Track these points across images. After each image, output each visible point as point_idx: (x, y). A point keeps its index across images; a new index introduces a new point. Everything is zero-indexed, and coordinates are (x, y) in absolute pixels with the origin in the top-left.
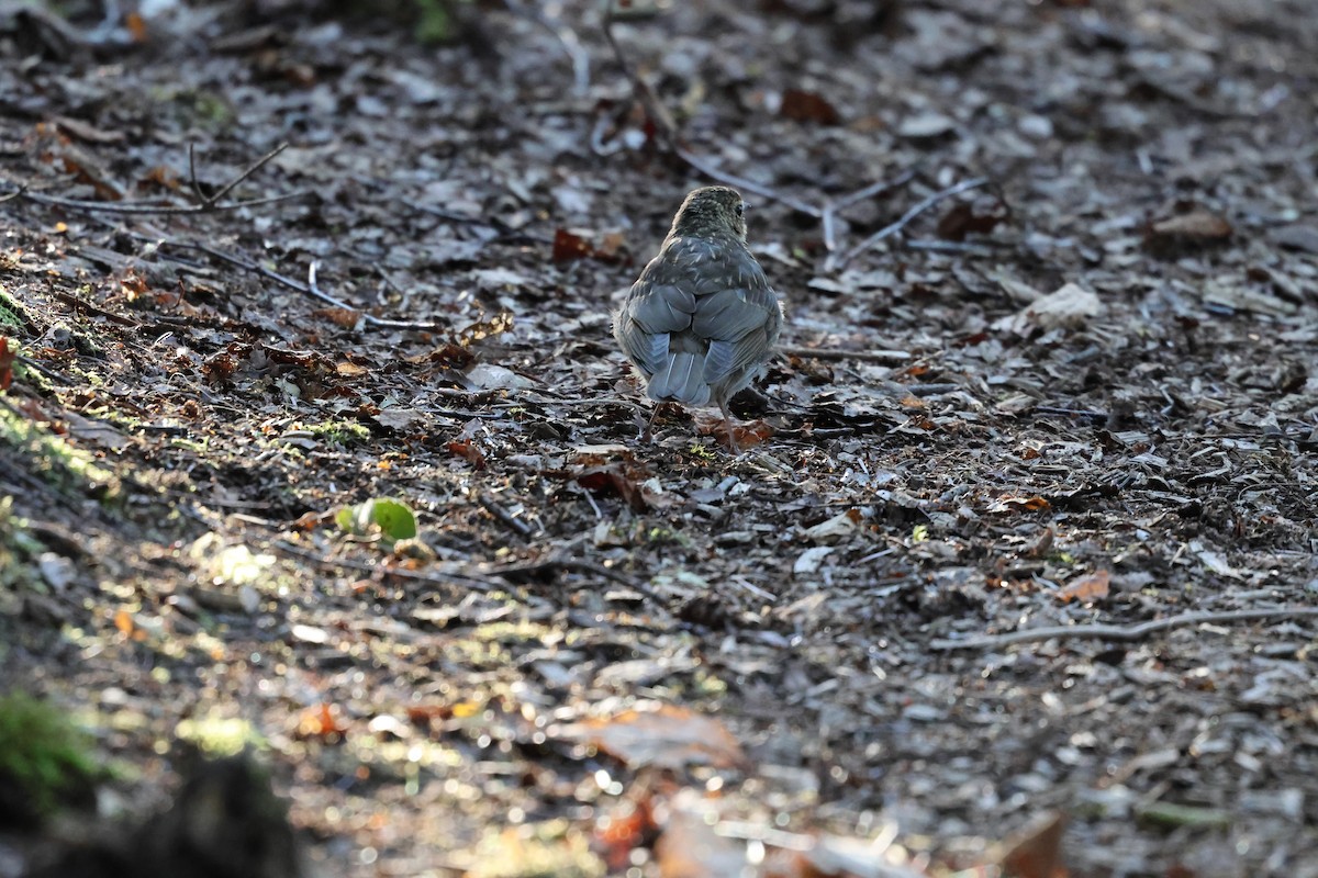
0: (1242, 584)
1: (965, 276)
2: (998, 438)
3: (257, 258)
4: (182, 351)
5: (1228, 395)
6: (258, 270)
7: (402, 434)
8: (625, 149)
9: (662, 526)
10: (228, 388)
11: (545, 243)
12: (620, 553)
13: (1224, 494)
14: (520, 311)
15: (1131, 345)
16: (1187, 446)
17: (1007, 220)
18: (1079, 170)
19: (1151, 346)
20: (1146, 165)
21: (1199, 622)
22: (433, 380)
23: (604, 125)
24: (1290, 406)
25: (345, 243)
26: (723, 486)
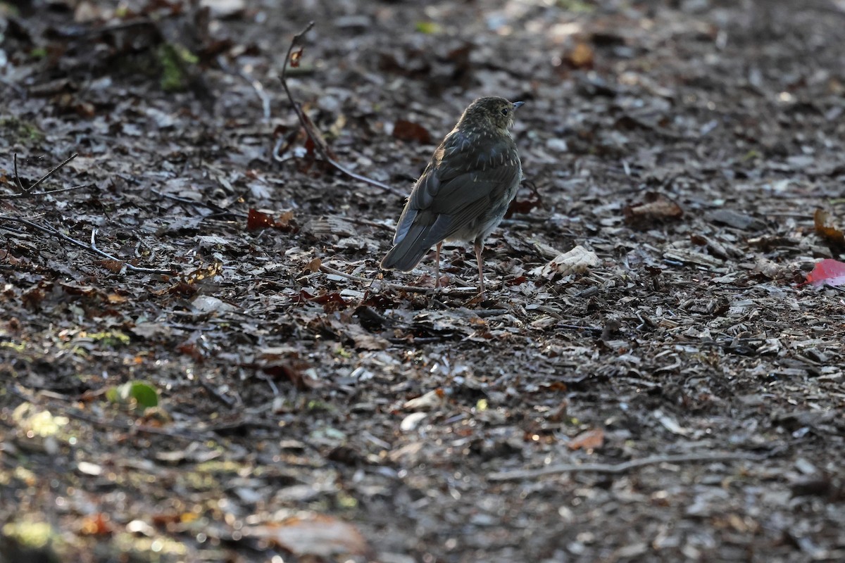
0: (688, 438)
1: (511, 240)
2: (532, 344)
3: (57, 227)
4: (9, 287)
5: (679, 317)
6: (58, 235)
7: (150, 340)
8: (294, 158)
9: (317, 400)
10: (37, 311)
11: (243, 218)
12: (290, 417)
13: (676, 381)
14: (226, 262)
15: (617, 285)
16: (652, 350)
17: (538, 204)
18: (585, 173)
19: (630, 285)
20: (628, 170)
21: (660, 463)
22: (170, 306)
23: (280, 143)
24: (719, 325)
25: (114, 217)
26: (355, 373)
